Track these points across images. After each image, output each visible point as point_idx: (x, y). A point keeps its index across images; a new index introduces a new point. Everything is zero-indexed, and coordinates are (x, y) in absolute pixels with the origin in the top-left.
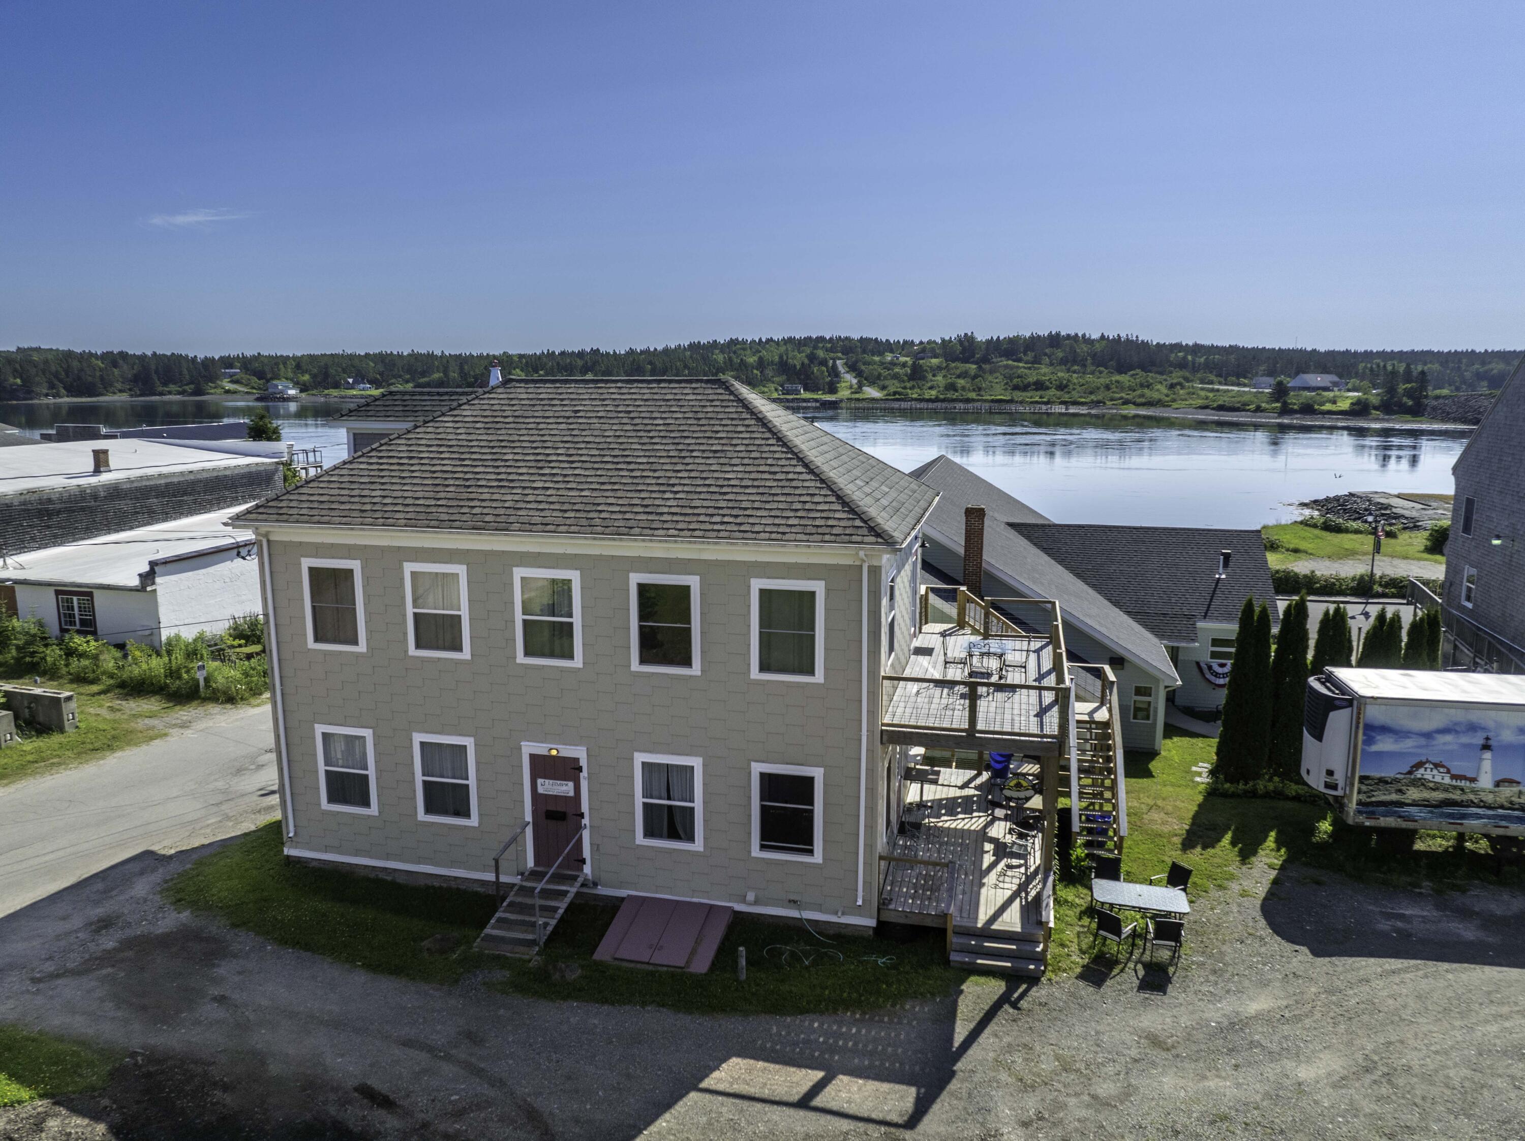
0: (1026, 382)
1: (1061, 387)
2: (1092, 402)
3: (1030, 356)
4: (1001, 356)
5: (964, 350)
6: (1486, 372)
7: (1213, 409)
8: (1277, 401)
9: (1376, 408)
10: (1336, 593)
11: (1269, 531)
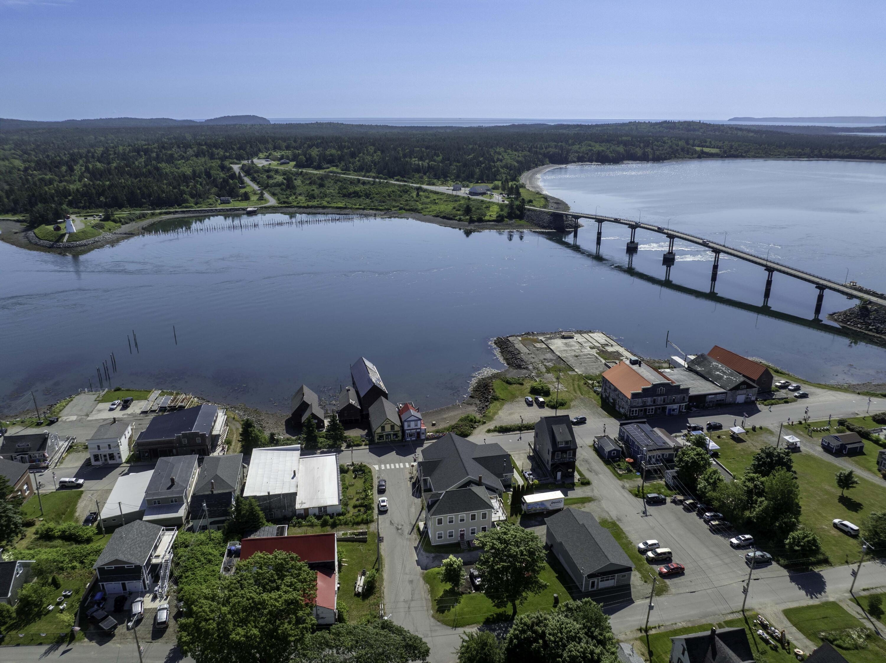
0: (350, 191)
5: (307, 159)
8: (467, 215)
9: (506, 217)
10: (514, 430)
11: (495, 386)
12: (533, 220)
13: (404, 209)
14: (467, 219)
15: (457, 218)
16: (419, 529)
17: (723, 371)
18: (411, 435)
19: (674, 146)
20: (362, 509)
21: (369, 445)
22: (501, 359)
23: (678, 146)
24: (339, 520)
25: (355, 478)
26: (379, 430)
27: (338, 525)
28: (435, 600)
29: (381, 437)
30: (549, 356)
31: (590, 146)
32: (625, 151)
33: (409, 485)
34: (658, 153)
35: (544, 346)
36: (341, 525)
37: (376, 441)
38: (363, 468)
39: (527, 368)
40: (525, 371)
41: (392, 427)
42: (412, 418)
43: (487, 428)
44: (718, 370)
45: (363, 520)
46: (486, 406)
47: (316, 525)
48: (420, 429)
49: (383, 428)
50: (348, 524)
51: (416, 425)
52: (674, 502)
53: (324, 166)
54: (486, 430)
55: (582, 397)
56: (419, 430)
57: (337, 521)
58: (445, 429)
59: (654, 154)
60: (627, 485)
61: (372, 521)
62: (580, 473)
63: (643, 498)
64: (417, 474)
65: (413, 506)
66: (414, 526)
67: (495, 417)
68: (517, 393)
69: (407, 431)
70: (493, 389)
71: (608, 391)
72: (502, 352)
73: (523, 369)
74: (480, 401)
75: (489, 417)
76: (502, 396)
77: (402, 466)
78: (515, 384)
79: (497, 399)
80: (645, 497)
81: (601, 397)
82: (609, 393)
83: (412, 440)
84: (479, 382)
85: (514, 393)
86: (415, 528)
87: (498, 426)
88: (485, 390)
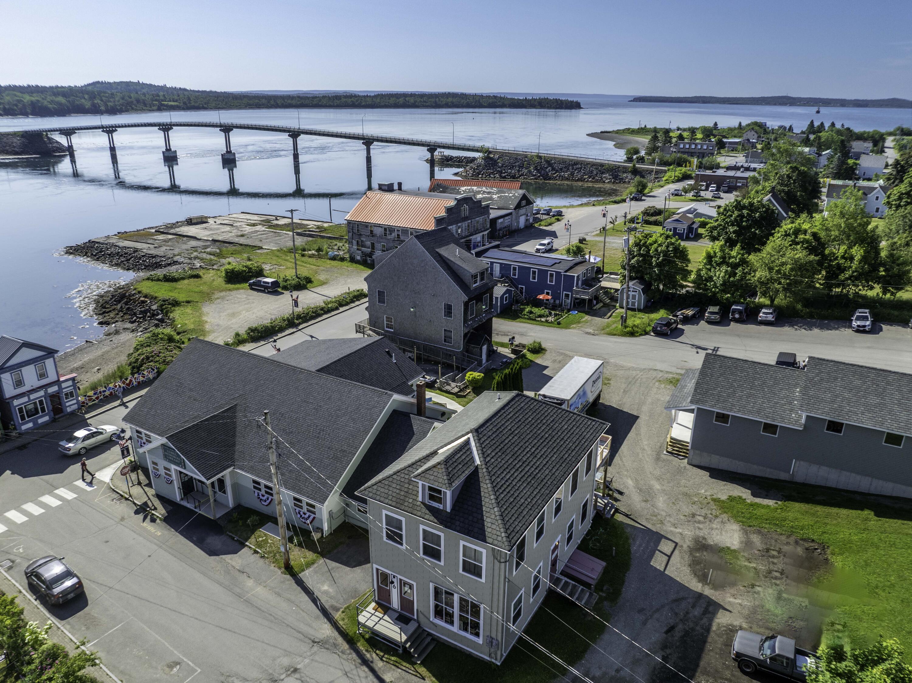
11: (145, 290)
18: (32, 412)
22: (103, 267)
32: (69, 101)
34: (110, 104)
35: (170, 237)
39: (175, 263)
40: (176, 266)
42: (27, 354)
44: (479, 192)
46: (162, 320)
48: (56, 382)
51: (42, 376)
52: (686, 320)
55: (322, 268)
56: (53, 389)
58: (112, 377)
60: (589, 330)
63: (646, 333)
64: (151, 492)
65: (250, 583)
66: (351, 641)
67: (207, 327)
68: (205, 288)
69: (16, 402)
70: (146, 296)
71: (368, 243)
72: (97, 260)
73: (169, 265)
74: (132, 322)
75: (193, 330)
76: (181, 297)
77: (69, 495)
78: (183, 279)
79: (176, 303)
80: (648, 329)
81: (353, 260)
82: (373, 244)
83: (45, 425)
84: (97, 302)
85: (197, 290)
86: (361, 646)
87: (243, 331)
88: (126, 303)
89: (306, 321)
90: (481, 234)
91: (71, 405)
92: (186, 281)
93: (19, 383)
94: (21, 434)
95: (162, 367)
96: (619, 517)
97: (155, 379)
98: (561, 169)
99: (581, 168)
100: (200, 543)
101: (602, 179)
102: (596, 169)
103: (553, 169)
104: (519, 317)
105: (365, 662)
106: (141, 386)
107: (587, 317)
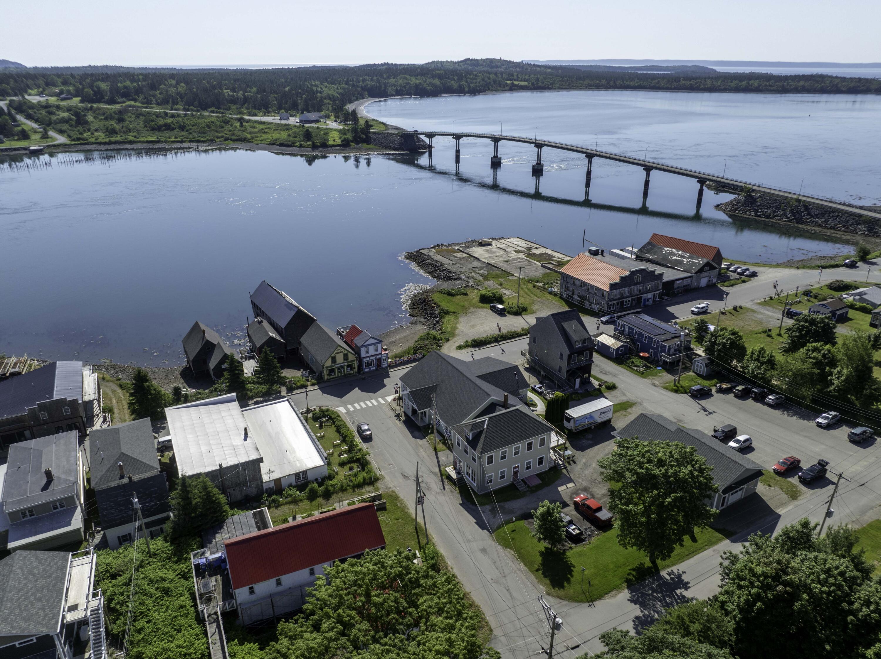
0: (158, 124)
1: (182, 128)
2: (208, 140)
3: (141, 97)
4: (122, 97)
5: (95, 94)
6: (365, 86)
7: (278, 145)
8: (309, 140)
9: (352, 142)
10: (490, 343)
11: (436, 300)
12: (382, 143)
13: (231, 140)
14: (309, 145)
15: (298, 144)
16: (449, 477)
17: (679, 255)
18: (370, 364)
19: (487, 79)
20: (355, 465)
21: (318, 384)
22: (422, 273)
23: (489, 79)
24: (332, 485)
25: (321, 427)
26: (329, 363)
27: (333, 493)
28: (537, 570)
29: (332, 371)
30: (476, 264)
31: (406, 79)
32: (442, 83)
33: (400, 425)
34: (472, 85)
35: (465, 255)
36: (337, 492)
37: (326, 377)
38: (326, 413)
39: (460, 279)
40: (459, 282)
41: (346, 357)
42: (372, 341)
43: (457, 344)
44: (675, 255)
45: (364, 479)
46: (438, 322)
47: (301, 500)
48: (381, 354)
49: (334, 359)
50: (346, 490)
51: (376, 350)
52: (721, 391)
53: (119, 100)
54: (455, 347)
55: (539, 299)
56: (379, 356)
57: (331, 488)
58: (405, 352)
59: (469, 86)
60: (657, 383)
61: (377, 479)
62: (597, 379)
63: (686, 393)
64: (402, 410)
65: (422, 450)
66: (442, 475)
67: (457, 332)
68: (466, 304)
69: (365, 360)
70: (435, 304)
71: (571, 289)
72: (420, 266)
73: (456, 279)
74: (425, 318)
75: (449, 332)
76: (451, 309)
77: (375, 403)
78: (458, 295)
79: (447, 313)
80: (688, 391)
81: (561, 298)
82: (573, 290)
83: (373, 371)
84: (412, 299)
85: (462, 304)
86: (444, 477)
87: (469, 340)
88: (425, 305)
89: (505, 340)
90: (653, 293)
91: (384, 365)
92: (458, 297)
93: (367, 352)
94: (364, 373)
95: (426, 353)
96: (564, 471)
97: (422, 358)
98: (817, 215)
99: (837, 216)
100: (412, 433)
101: (856, 230)
102: (853, 219)
103: (809, 214)
104: (623, 364)
105: (442, 481)
106: (414, 361)
107: (665, 374)
